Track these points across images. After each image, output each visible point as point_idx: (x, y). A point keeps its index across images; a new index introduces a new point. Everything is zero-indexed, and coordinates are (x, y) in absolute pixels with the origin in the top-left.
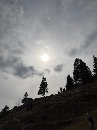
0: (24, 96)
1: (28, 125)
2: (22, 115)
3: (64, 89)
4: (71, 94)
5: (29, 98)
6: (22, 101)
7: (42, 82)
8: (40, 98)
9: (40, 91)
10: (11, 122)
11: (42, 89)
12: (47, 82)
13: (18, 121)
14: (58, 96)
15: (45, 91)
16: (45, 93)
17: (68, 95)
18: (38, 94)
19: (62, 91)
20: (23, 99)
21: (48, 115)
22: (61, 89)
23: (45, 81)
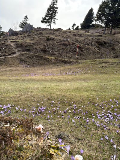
0: (23, 20)
1: (24, 52)
2: (17, 40)
3: (78, 27)
4: (83, 34)
5: (30, 24)
6: (20, 26)
7: (50, 6)
8: (43, 28)
9: (46, 19)
10: (4, 44)
11: (48, 16)
12: (57, 8)
13: (13, 45)
14: (67, 32)
15: (52, 20)
16: (51, 23)
17: (79, 34)
18: (42, 22)
19: (74, 29)
20: (22, 23)
21: (48, 49)
22: (74, 25)
23: (55, 6)
